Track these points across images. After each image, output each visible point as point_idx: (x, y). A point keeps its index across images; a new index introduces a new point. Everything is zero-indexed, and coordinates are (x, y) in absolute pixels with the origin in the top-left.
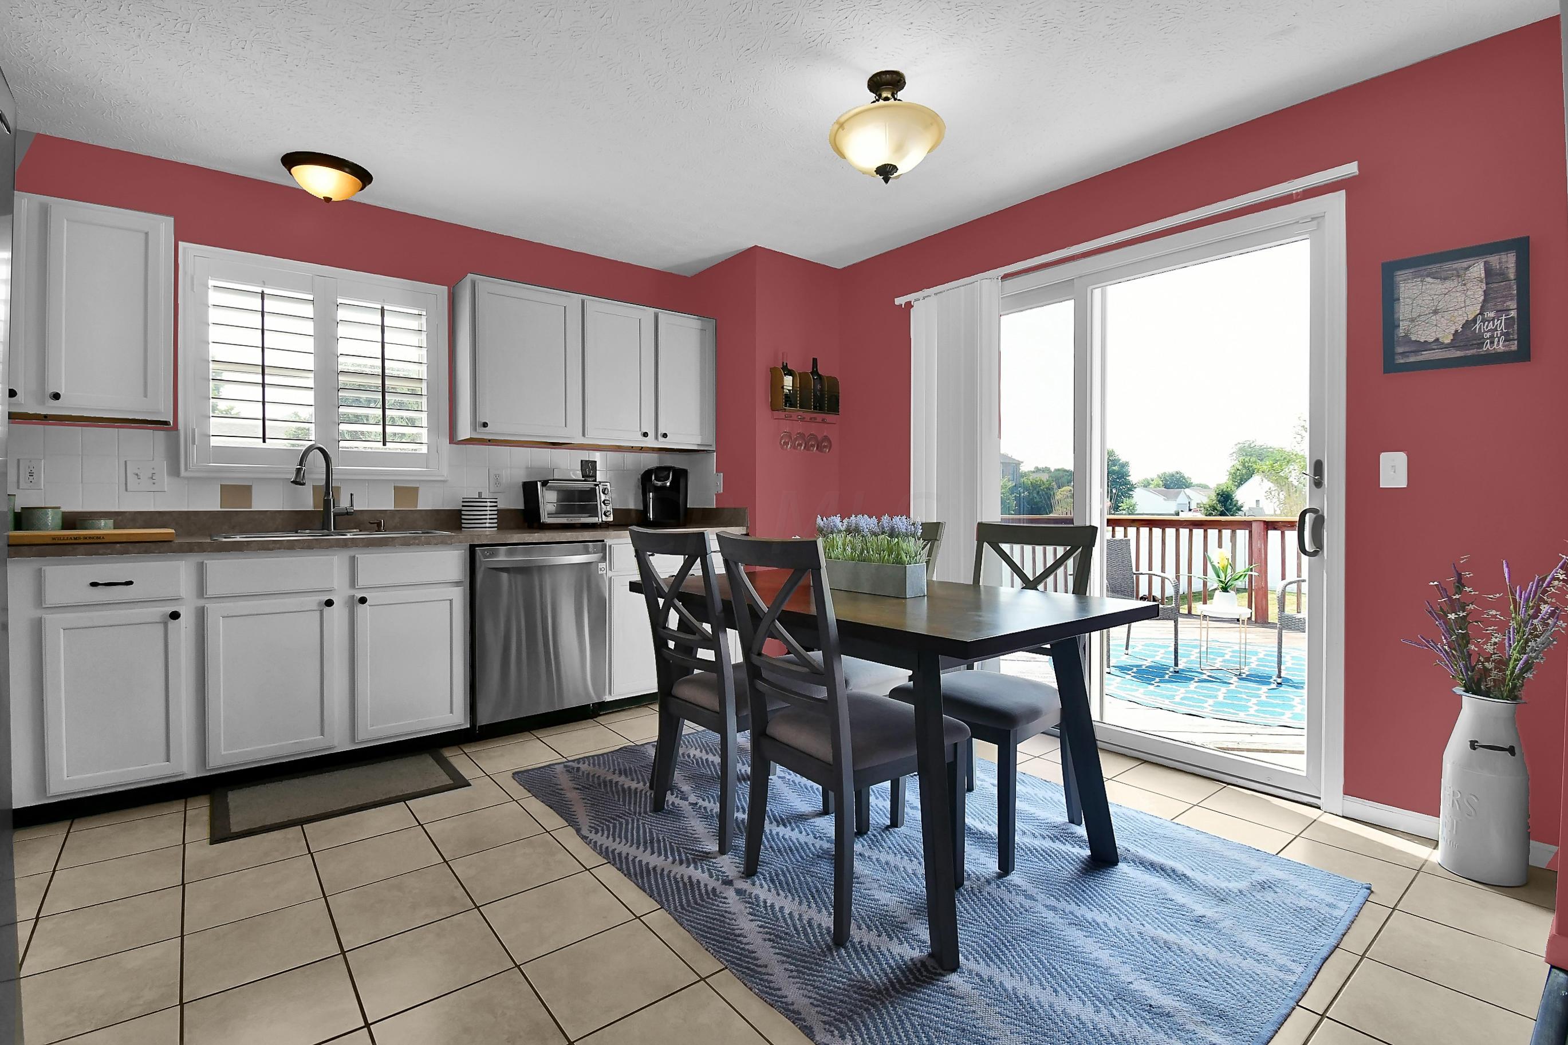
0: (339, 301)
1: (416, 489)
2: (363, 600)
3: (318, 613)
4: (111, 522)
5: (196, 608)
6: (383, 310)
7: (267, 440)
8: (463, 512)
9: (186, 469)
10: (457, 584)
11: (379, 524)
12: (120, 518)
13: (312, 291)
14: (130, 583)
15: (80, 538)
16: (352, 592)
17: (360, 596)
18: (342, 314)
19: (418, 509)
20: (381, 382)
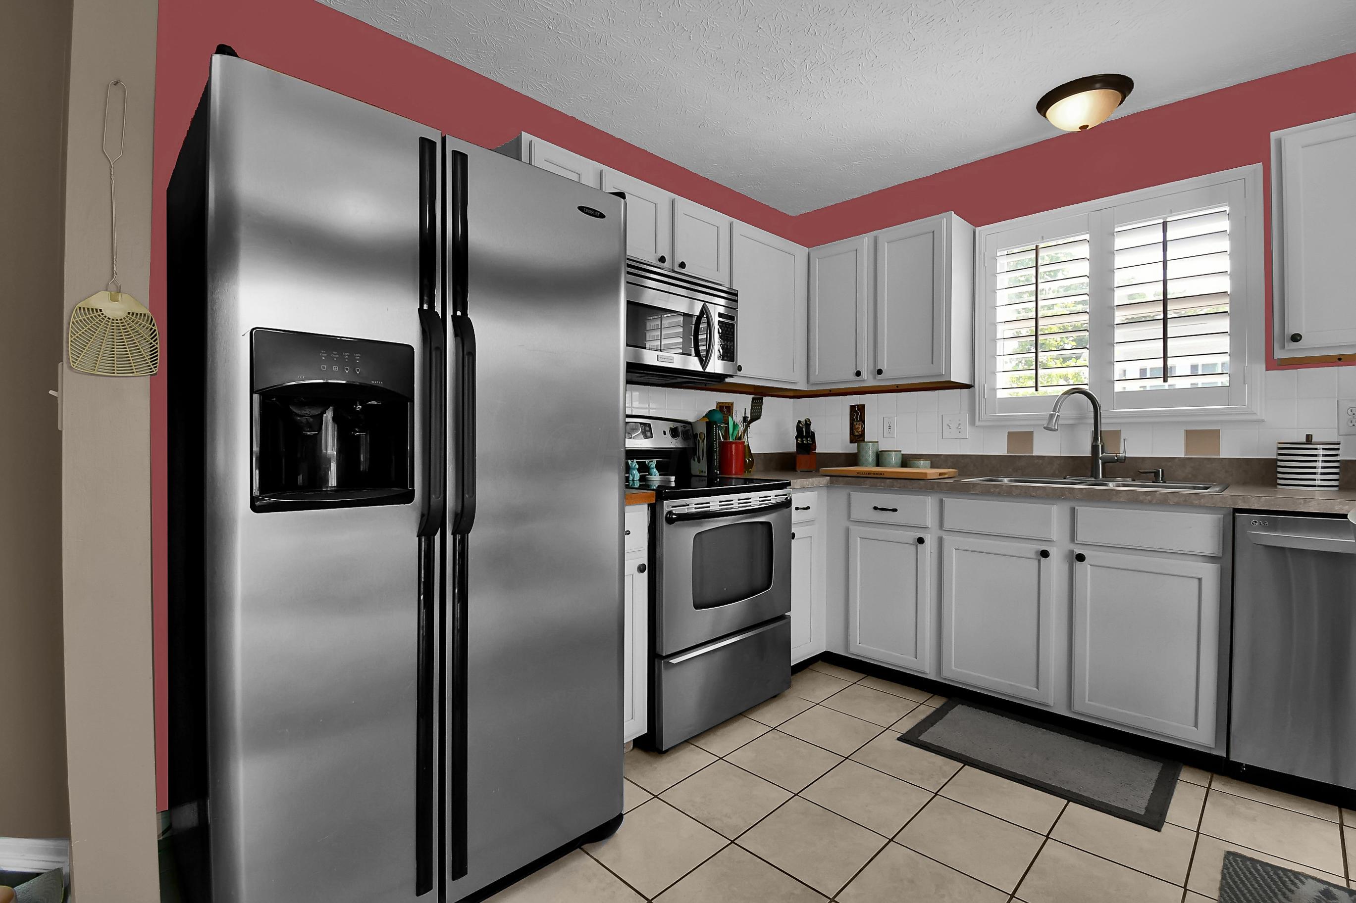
0: (1116, 230)
1: (1217, 432)
2: (1081, 558)
3: (1036, 563)
4: (928, 462)
5: (939, 537)
6: (1165, 225)
7: (1040, 389)
8: (1279, 463)
9: (979, 420)
10: (1212, 559)
11: (1156, 474)
12: (937, 459)
13: (1088, 230)
14: (895, 510)
15: (871, 474)
16: (1072, 547)
17: (1078, 551)
18: (1120, 242)
19: (1221, 457)
20: (1162, 309)
